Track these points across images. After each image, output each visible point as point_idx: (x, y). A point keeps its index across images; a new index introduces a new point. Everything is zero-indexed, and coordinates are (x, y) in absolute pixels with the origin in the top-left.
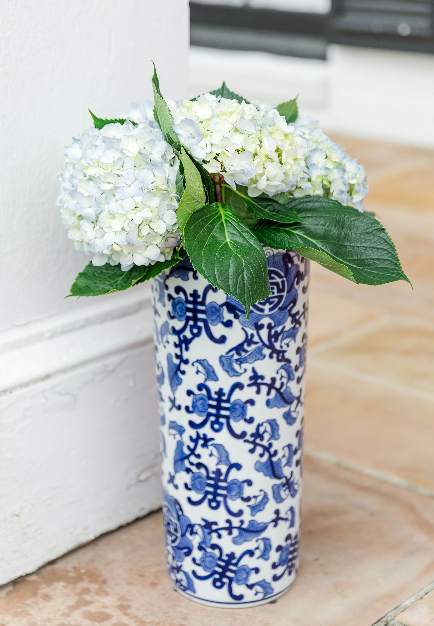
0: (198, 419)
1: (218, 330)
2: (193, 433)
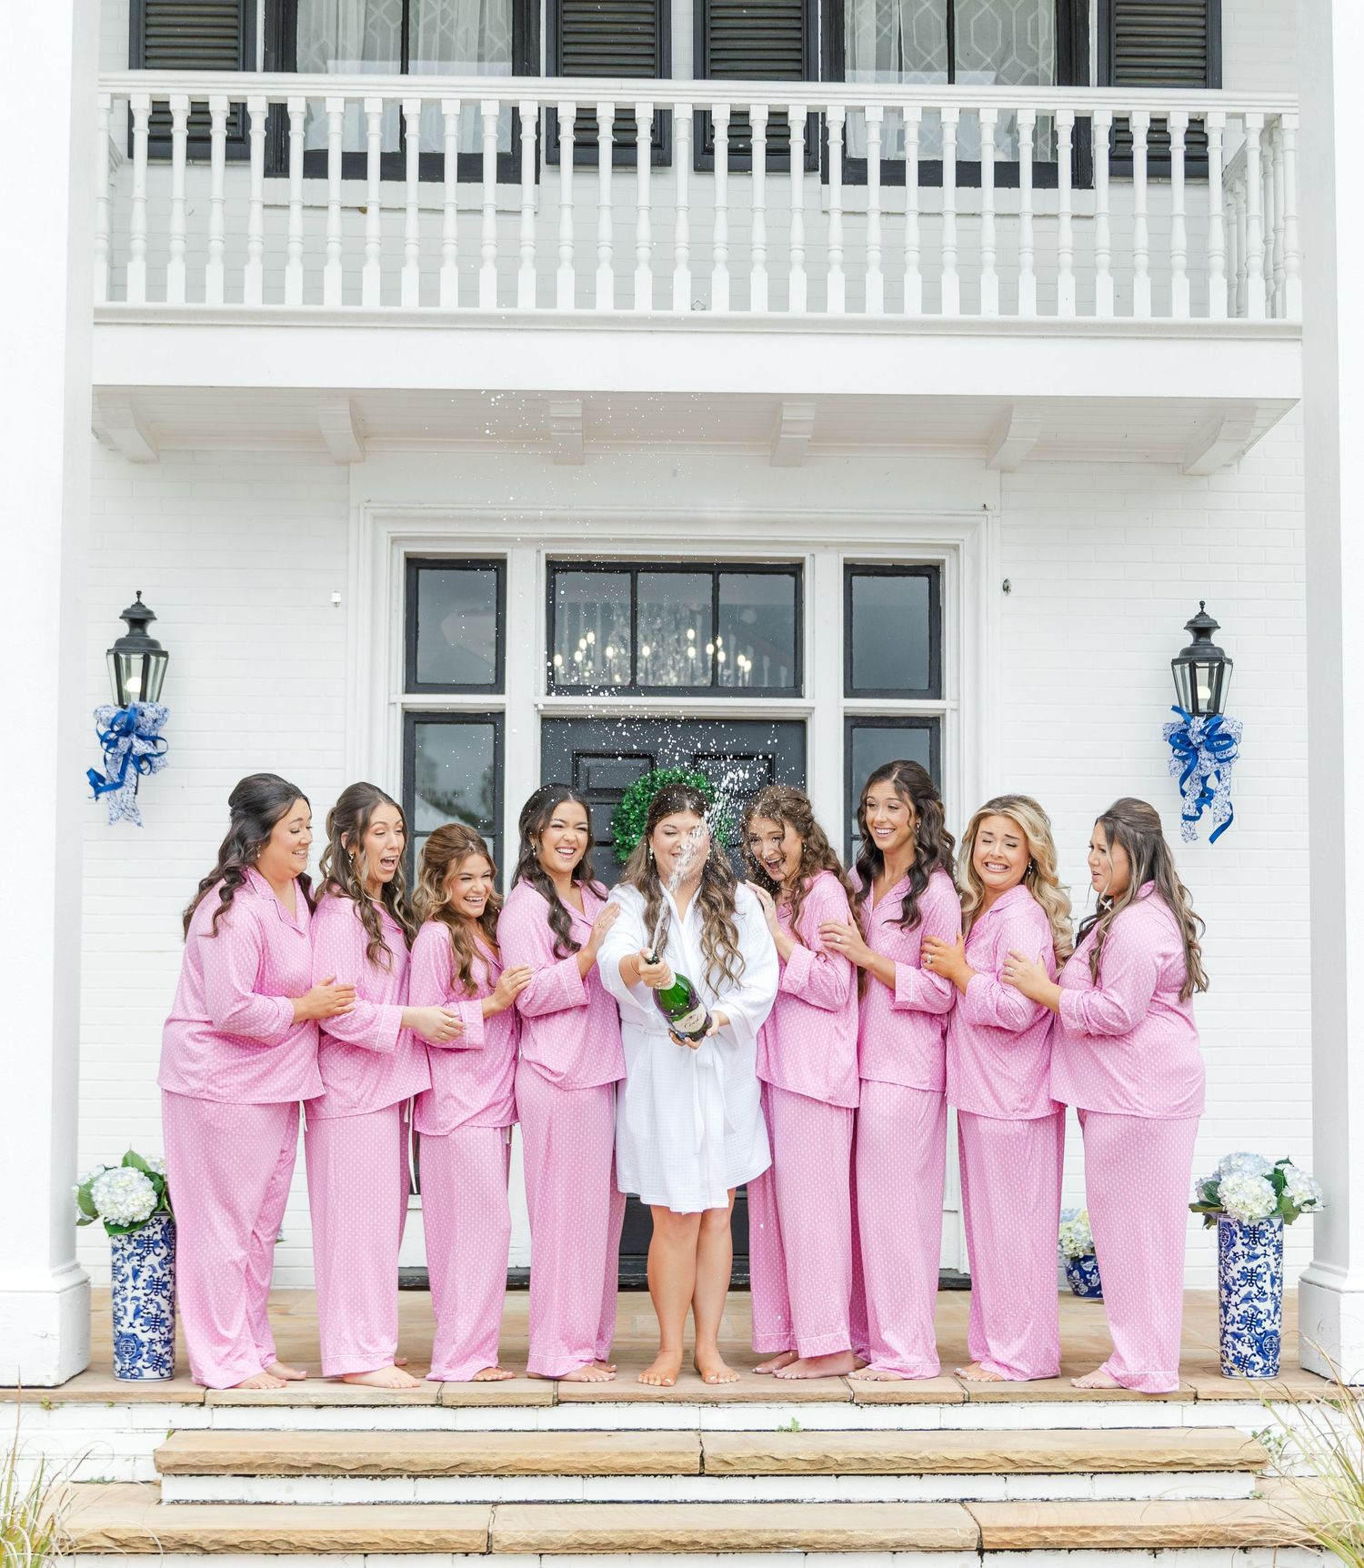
0: (148, 1291)
1: (158, 1250)
2: (146, 1298)
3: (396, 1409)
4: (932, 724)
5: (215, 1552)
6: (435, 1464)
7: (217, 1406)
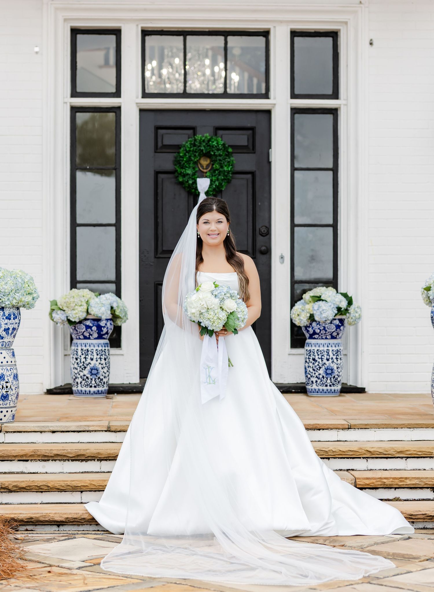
3: (89, 433)
4: (334, 112)
5: (15, 491)
6: (110, 454)
7: (7, 432)
